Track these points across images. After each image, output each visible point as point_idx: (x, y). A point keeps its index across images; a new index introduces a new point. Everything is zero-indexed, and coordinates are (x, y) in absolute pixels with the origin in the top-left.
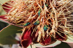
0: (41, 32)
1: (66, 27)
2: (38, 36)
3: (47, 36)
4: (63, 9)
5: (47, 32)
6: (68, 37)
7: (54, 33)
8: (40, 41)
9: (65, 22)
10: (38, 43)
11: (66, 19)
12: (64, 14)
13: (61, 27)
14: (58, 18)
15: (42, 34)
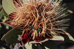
0: (35, 33)
1: (52, 29)
2: (33, 36)
3: (39, 35)
4: (50, 17)
5: (39, 33)
6: (54, 36)
7: (44, 34)
8: (34, 39)
9: (51, 26)
10: (33, 41)
11: (52, 24)
12: (50, 21)
13: (49, 29)
14: (47, 23)
15: (36, 34)
